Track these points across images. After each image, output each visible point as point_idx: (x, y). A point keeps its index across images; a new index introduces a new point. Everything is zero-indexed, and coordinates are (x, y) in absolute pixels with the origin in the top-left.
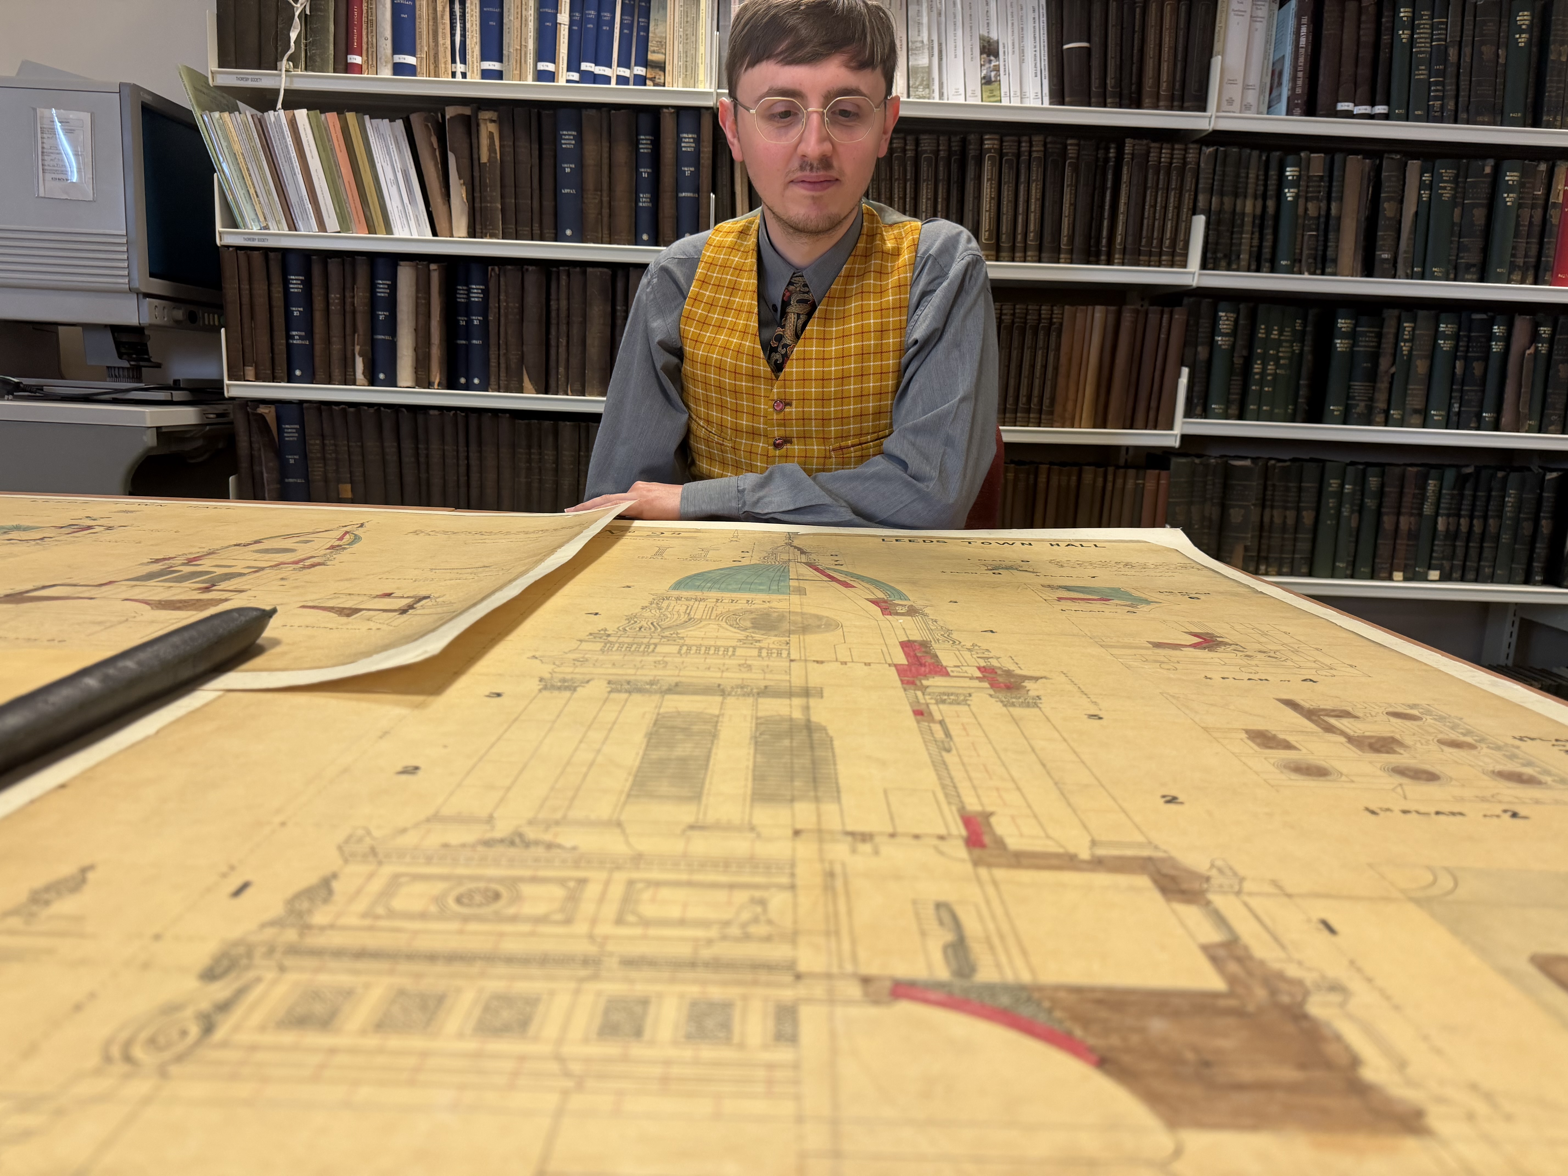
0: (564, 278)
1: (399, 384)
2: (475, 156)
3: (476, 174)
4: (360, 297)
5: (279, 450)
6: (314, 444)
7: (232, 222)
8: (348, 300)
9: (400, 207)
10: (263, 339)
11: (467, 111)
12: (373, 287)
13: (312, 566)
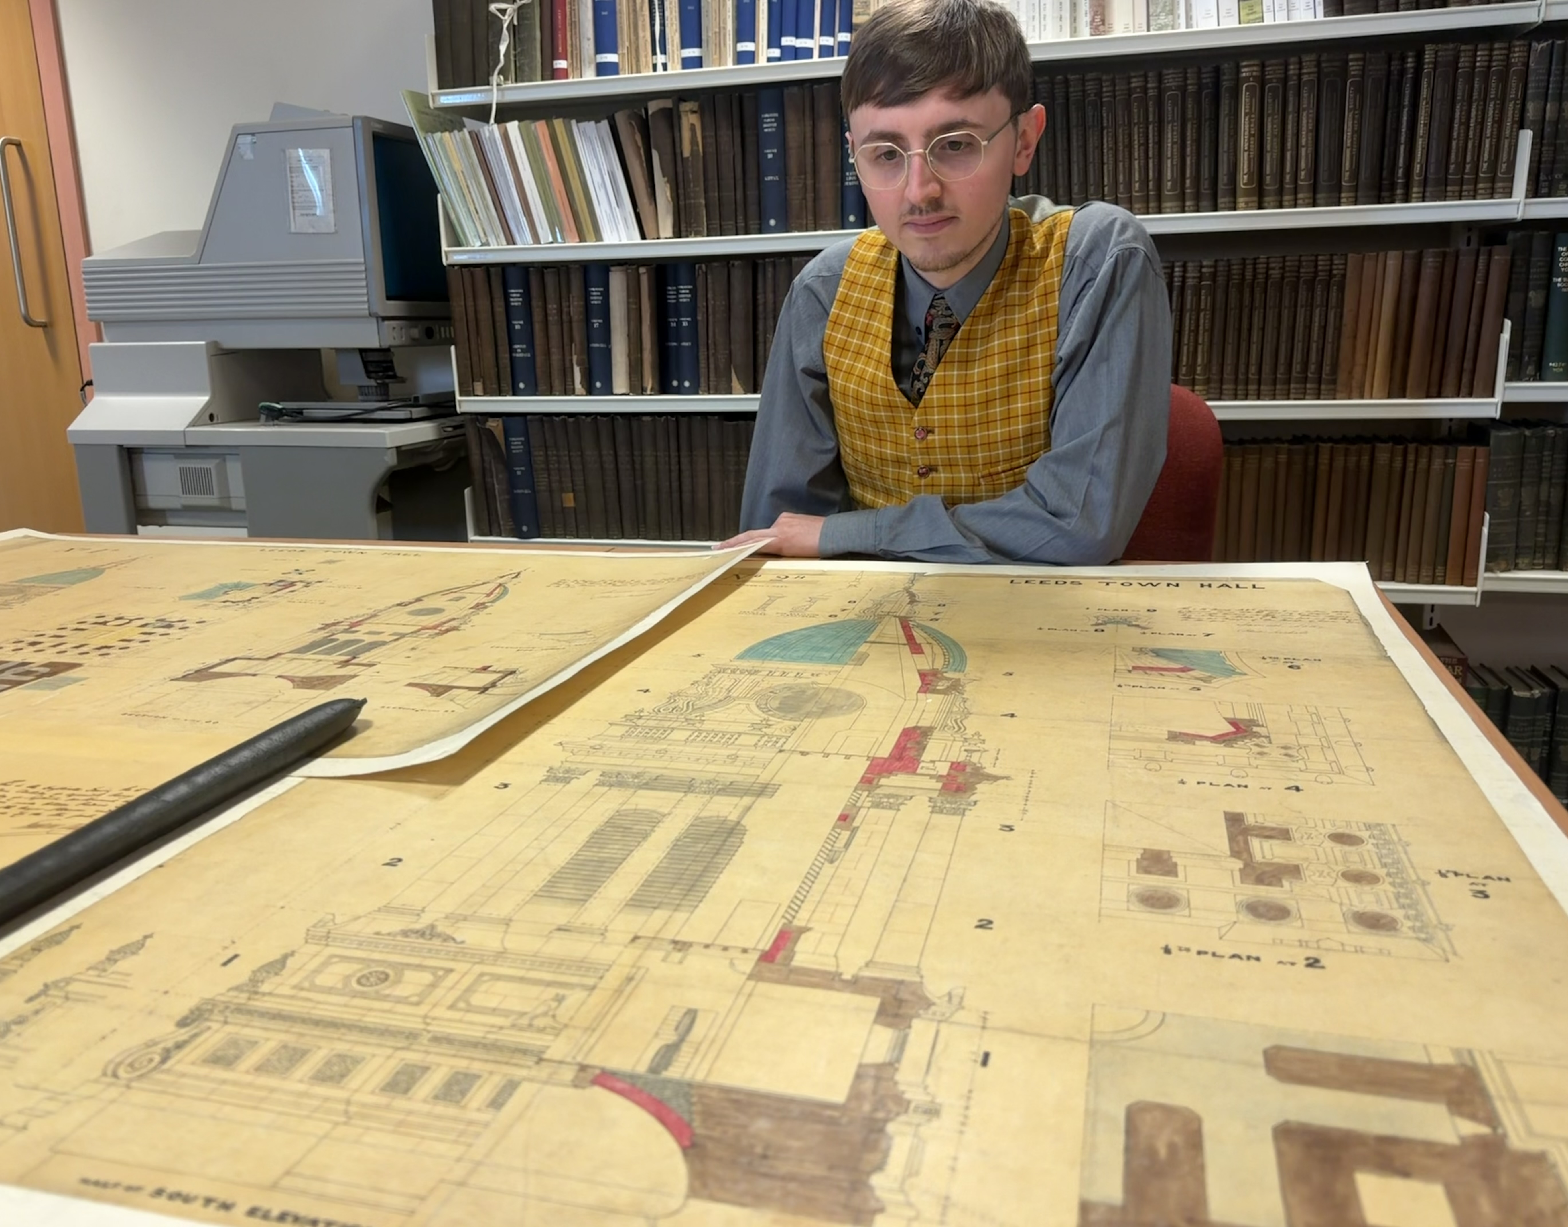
0: (770, 269)
1: (615, 391)
2: (678, 151)
3: (680, 170)
4: (575, 306)
5: (507, 461)
6: (538, 455)
7: (456, 241)
8: (565, 310)
9: (609, 211)
10: (488, 354)
11: (668, 103)
12: (587, 295)
13: (447, 631)
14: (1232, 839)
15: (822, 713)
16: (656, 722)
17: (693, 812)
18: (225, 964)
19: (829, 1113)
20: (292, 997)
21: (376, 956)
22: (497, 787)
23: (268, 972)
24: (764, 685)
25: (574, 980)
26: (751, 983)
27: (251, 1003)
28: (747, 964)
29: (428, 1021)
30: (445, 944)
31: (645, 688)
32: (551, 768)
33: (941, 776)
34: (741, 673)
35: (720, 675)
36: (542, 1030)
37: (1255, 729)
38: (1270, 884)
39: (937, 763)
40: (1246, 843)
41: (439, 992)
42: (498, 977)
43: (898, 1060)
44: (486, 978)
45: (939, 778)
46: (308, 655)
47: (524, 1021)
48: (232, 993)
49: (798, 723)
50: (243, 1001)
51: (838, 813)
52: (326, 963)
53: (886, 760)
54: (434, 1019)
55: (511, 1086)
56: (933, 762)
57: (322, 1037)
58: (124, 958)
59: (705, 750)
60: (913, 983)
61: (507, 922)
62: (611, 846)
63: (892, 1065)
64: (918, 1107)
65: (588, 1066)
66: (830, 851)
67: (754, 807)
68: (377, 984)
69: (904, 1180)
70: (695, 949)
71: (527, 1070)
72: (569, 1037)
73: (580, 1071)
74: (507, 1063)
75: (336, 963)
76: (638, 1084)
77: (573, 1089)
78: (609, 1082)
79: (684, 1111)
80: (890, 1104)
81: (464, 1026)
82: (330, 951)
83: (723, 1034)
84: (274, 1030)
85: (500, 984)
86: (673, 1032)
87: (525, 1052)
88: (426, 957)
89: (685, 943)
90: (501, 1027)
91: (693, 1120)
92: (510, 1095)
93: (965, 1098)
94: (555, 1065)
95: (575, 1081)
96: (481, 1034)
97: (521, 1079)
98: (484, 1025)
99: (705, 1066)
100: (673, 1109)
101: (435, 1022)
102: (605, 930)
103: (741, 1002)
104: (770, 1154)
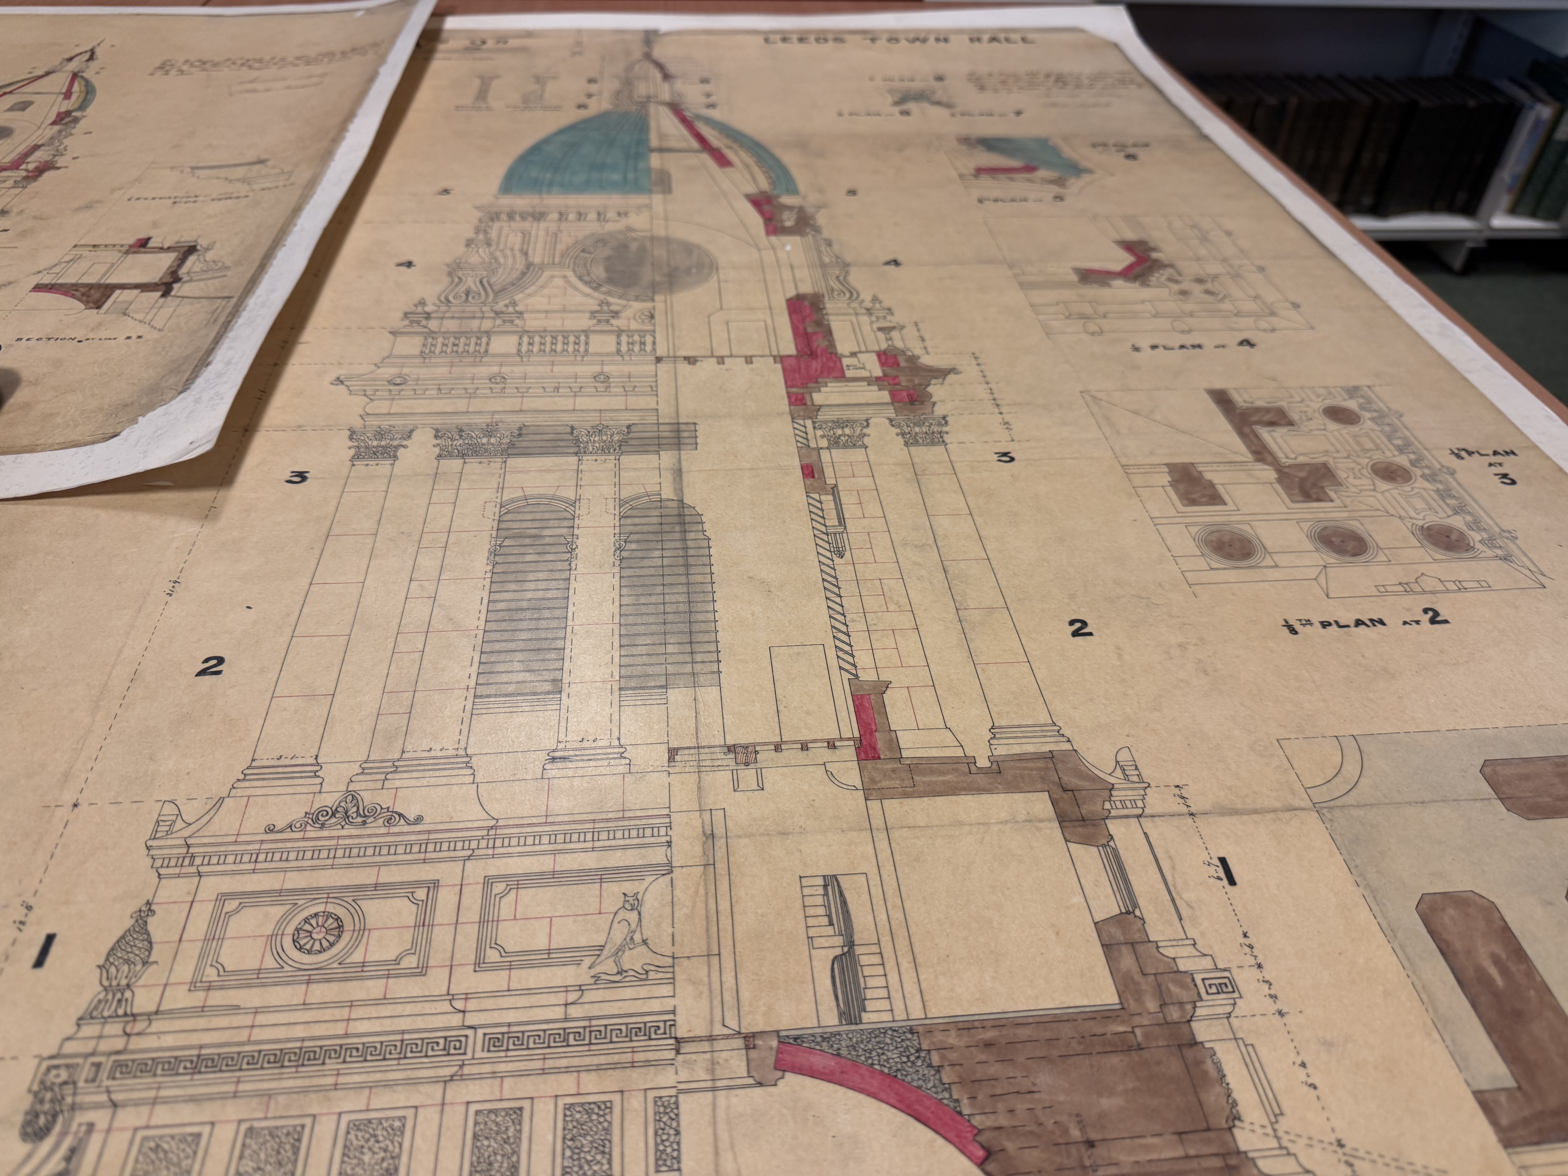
13: (39, 172)
14: (1241, 434)
15: (671, 283)
17: (608, 491)
18: (39, 963)
19: (1115, 1028)
20: (203, 1010)
21: (295, 881)
22: (290, 482)
23: (127, 961)
24: (567, 239)
25: (631, 858)
26: (875, 805)
27: (136, 1043)
28: (849, 772)
29: (459, 1005)
30: (395, 829)
31: (403, 259)
32: (353, 432)
33: (879, 379)
34: (522, 218)
35: (496, 226)
36: (643, 977)
37: (1155, 255)
38: (1320, 500)
39: (860, 357)
40: (1257, 436)
41: (441, 936)
42: (516, 882)
43: (1133, 903)
44: (499, 888)
45: (877, 381)
47: (609, 966)
48: (90, 1030)
49: (649, 305)
50: (119, 1044)
51: (796, 463)
52: (220, 919)
53: (797, 358)
54: (467, 997)
55: (667, 1113)
56: (853, 355)
57: (305, 1091)
59: (556, 368)
60: (1065, 754)
61: (464, 761)
62: (531, 577)
63: (1132, 914)
64: (1207, 982)
65: (754, 1035)
66: (827, 534)
67: (684, 469)
68: (332, 945)
69: (1275, 1130)
70: (765, 756)
71: (671, 1070)
72: (694, 983)
73: (747, 1048)
74: (633, 1065)
75: (236, 911)
76: (844, 1052)
77: (759, 1090)
78: (803, 1059)
79: (934, 1086)
80: (1174, 989)
81: (523, 1001)
82: (212, 886)
83: (897, 915)
84: (211, 1098)
85: (527, 895)
86: (830, 930)
87: (645, 1031)
88: (379, 865)
89: (746, 747)
90: (581, 988)
91: (957, 1101)
92: (678, 1133)
93: (1248, 950)
94: (706, 1046)
95: (754, 1074)
96: (559, 1013)
97: (673, 1092)
98: (551, 990)
99: (910, 987)
100: (920, 1087)
101: (472, 1005)
102: (621, 746)
103: (883, 845)
104: (1093, 1136)
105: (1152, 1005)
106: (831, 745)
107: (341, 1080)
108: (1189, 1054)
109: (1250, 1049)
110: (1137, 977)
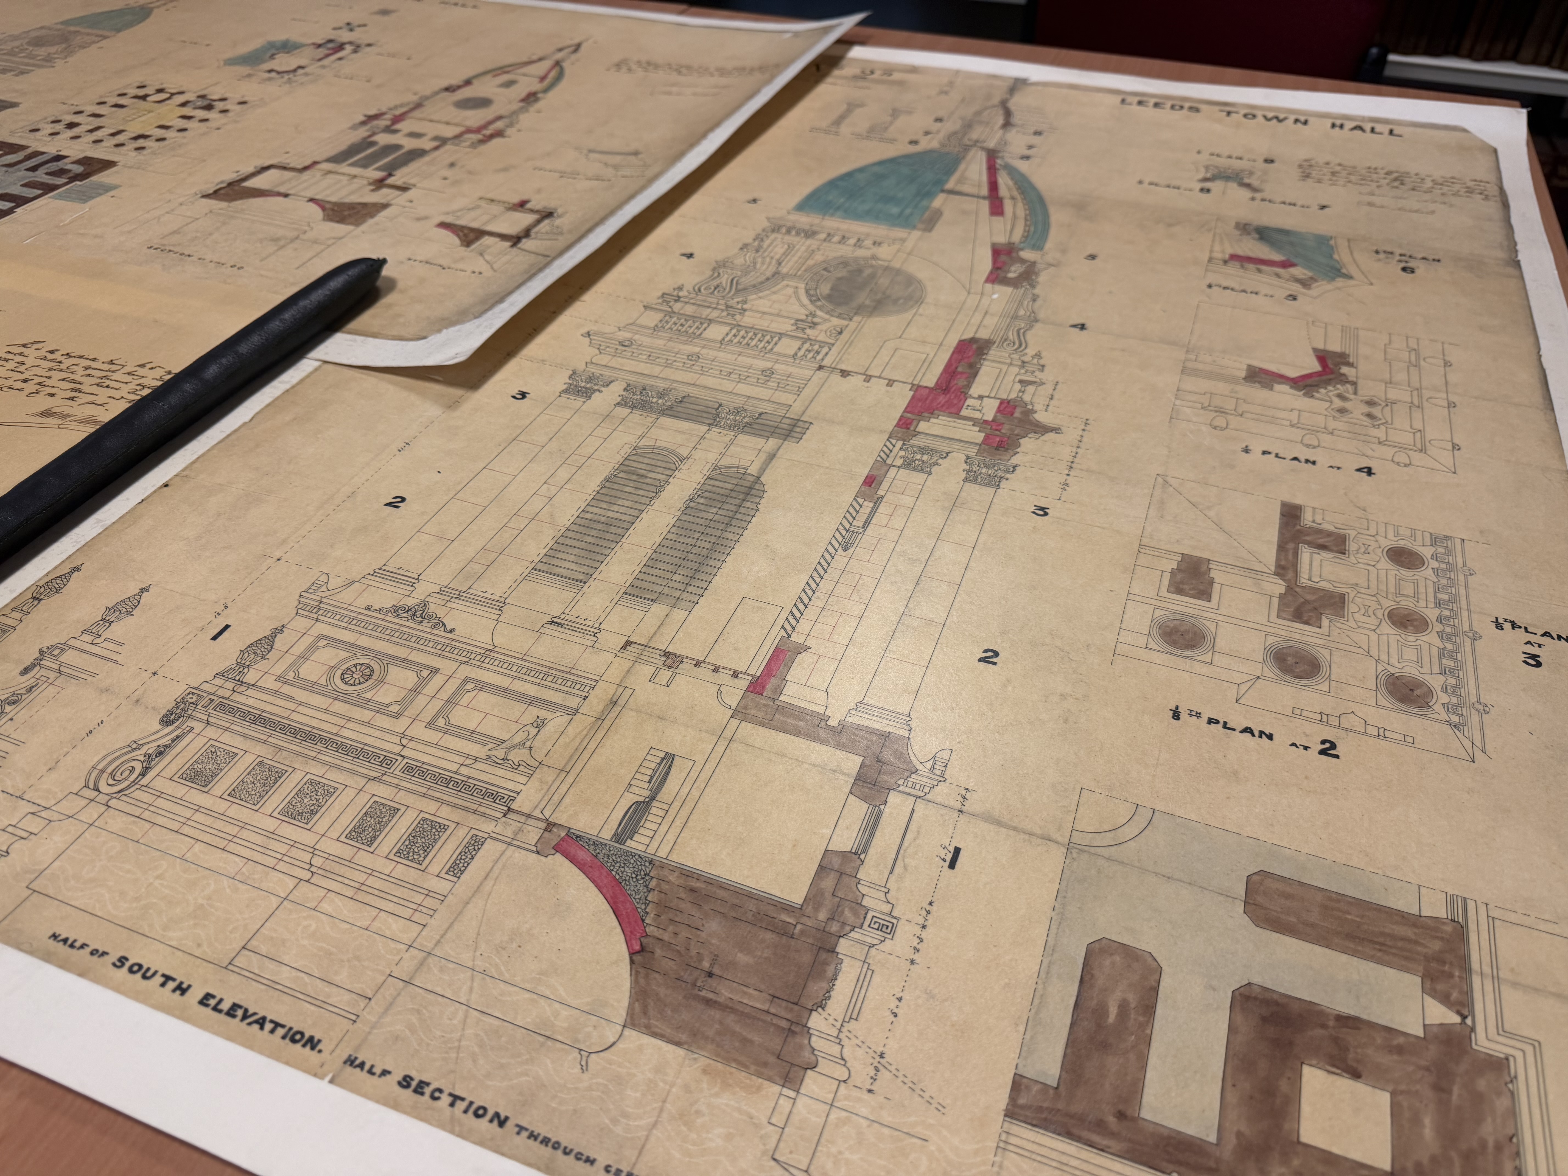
13: (492, 137)
14: (1281, 548)
15: (875, 308)
16: (695, 307)
17: (712, 457)
18: (214, 638)
19: (785, 917)
20: (276, 693)
21: (364, 641)
22: (514, 397)
23: (256, 653)
24: (819, 257)
25: (557, 698)
26: (735, 722)
27: (237, 697)
28: (733, 696)
29: (404, 742)
30: (435, 632)
31: (688, 251)
32: (574, 373)
33: (986, 422)
34: (798, 234)
35: (773, 236)
36: (515, 767)
37: (1345, 370)
38: (1307, 623)
39: (985, 399)
40: (1296, 554)
41: (421, 700)
42: (482, 686)
43: (865, 851)
44: (470, 686)
45: (982, 424)
46: (344, 168)
47: (500, 754)
48: (218, 681)
49: (845, 323)
50: (227, 694)
51: (865, 472)
52: (313, 648)
53: (931, 389)
54: (412, 739)
55: (475, 845)
56: (981, 397)
57: (298, 754)
58: (119, 619)
59: (740, 358)
60: (899, 738)
61: (500, 605)
62: (620, 502)
63: (857, 855)
64: (875, 919)
65: (555, 824)
66: (847, 531)
67: (778, 455)
68: (360, 683)
69: (842, 1025)
70: (686, 666)
71: (494, 823)
72: (541, 781)
73: (546, 830)
74: (475, 812)
75: (323, 647)
76: (600, 856)
77: (534, 855)
78: (572, 850)
79: (640, 899)
80: (847, 913)
81: (440, 753)
82: (321, 628)
83: (695, 793)
84: (252, 738)
85: (483, 695)
86: (646, 785)
87: (494, 797)
88: (414, 649)
89: (677, 656)
90: (476, 759)
91: (647, 913)
92: (472, 858)
93: (924, 913)
94: (523, 819)
95: (539, 845)
96: (455, 767)
97: (486, 836)
98: (459, 753)
99: (671, 837)
100: (630, 895)
101: (411, 744)
102: (599, 629)
103: (720, 748)
104: (716, 970)
105: (822, 915)
106: (735, 675)
107: (320, 756)
108: (823, 955)
109: (870, 972)
110: (828, 895)
